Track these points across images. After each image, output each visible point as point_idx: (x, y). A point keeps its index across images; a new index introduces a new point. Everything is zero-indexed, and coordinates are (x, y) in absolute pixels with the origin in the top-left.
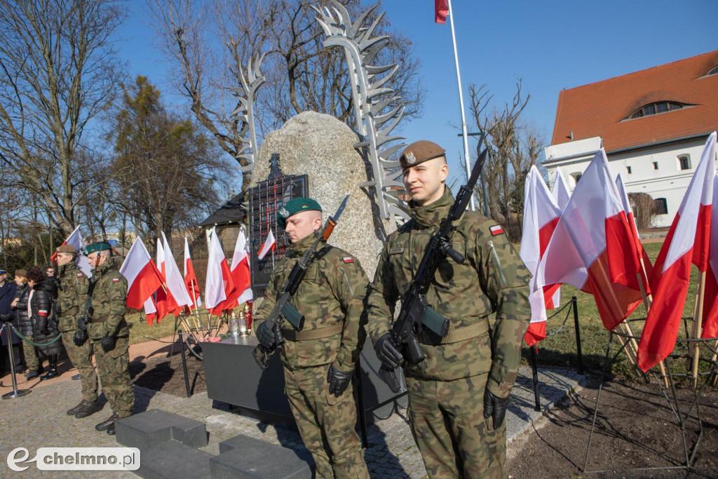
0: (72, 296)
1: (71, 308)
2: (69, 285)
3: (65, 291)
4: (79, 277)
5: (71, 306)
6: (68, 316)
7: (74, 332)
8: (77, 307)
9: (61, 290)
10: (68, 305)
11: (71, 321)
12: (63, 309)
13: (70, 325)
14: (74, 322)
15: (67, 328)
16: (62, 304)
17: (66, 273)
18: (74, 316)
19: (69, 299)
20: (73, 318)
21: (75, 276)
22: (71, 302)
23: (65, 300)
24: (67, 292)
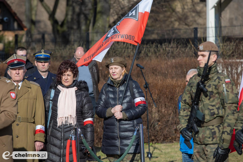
0: (217, 104)
1: (215, 118)
2: (215, 91)
3: (210, 98)
4: (226, 83)
5: (215, 116)
6: (211, 127)
7: (216, 146)
8: (222, 117)
9: (206, 96)
10: (214, 114)
11: (214, 133)
12: (207, 118)
13: (213, 138)
14: (217, 134)
15: (210, 141)
16: (207, 112)
17: (210, 76)
18: (218, 127)
19: (214, 108)
20: (216, 130)
21: (223, 82)
22: (216, 111)
23: (211, 107)
24: (212, 99)
